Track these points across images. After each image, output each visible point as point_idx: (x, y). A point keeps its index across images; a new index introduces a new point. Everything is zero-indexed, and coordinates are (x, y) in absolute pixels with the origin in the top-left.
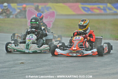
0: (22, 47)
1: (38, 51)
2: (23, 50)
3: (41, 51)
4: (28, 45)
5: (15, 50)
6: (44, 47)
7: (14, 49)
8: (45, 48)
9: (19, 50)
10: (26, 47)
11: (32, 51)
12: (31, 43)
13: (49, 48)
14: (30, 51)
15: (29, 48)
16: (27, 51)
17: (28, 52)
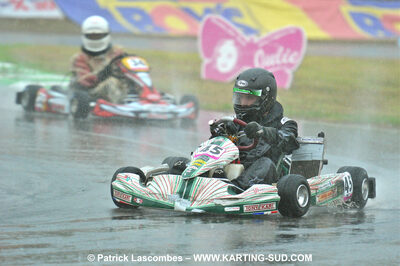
0: (164, 187)
1: (227, 209)
2: (167, 202)
3: (241, 206)
4: (191, 181)
5: (138, 201)
6: (256, 190)
7: (134, 197)
8: (260, 196)
9: (152, 198)
10: (178, 190)
11: (203, 205)
12: (201, 176)
13: (277, 196)
14: (196, 207)
15: (192, 194)
16: (182, 205)
17: (184, 209)
